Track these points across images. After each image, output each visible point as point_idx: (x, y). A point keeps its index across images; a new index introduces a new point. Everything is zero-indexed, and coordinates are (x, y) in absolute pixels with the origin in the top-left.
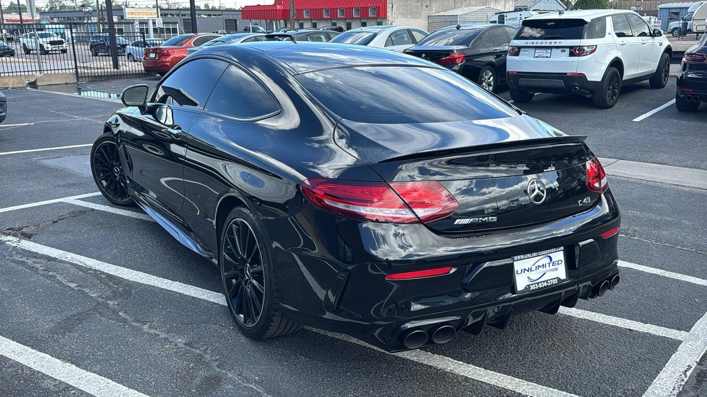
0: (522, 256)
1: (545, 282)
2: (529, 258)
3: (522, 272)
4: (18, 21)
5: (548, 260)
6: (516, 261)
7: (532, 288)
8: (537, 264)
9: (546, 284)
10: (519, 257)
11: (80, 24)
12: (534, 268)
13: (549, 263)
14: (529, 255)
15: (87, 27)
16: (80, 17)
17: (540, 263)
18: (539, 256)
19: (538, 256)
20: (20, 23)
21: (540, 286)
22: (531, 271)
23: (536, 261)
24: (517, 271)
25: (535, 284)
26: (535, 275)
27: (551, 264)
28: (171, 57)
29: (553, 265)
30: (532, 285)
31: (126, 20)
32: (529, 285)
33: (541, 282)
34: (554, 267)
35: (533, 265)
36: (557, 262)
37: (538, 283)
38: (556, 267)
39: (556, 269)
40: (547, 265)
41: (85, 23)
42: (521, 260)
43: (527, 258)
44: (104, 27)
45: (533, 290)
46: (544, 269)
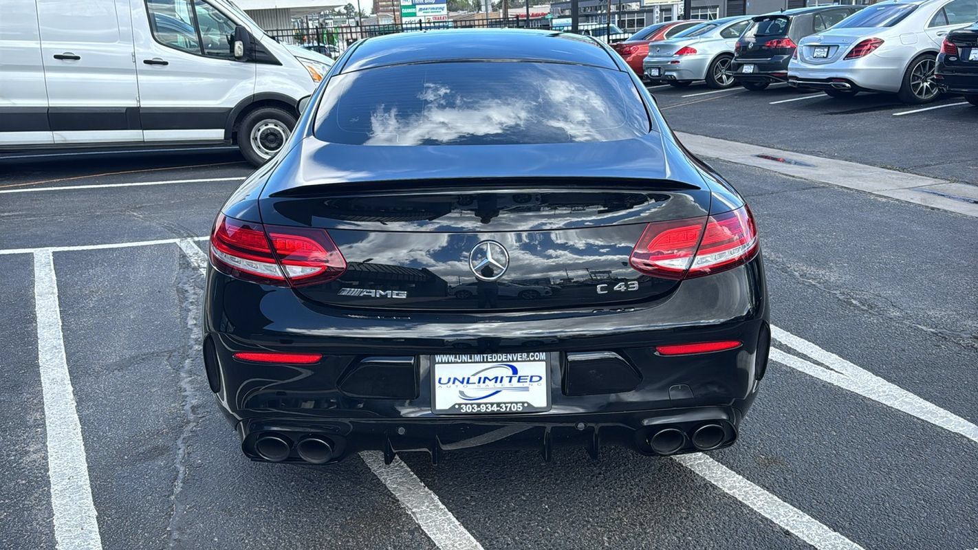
0: (452, 358)
1: (495, 405)
2: (465, 362)
3: (449, 382)
4: (525, 16)
5: (510, 372)
6: (439, 363)
7: (465, 409)
8: (483, 375)
9: (495, 408)
10: (445, 358)
11: (592, 16)
12: (474, 379)
13: (511, 378)
14: (464, 358)
15: (600, 18)
16: (596, 7)
17: (491, 374)
18: (487, 362)
19: (483, 362)
20: (526, 18)
21: (483, 409)
22: (468, 383)
23: (480, 370)
24: (440, 379)
25: (472, 404)
26: (474, 391)
27: (515, 380)
28: (633, 55)
29: (519, 381)
30: (466, 404)
31: (645, 7)
32: (460, 405)
33: (486, 404)
34: (520, 385)
35: (474, 375)
36: (529, 378)
37: (479, 405)
38: (526, 385)
39: (526, 389)
40: (506, 380)
41: (599, 14)
42: (448, 363)
43: (462, 362)
44: (620, 18)
45: (466, 414)
46: (498, 385)
